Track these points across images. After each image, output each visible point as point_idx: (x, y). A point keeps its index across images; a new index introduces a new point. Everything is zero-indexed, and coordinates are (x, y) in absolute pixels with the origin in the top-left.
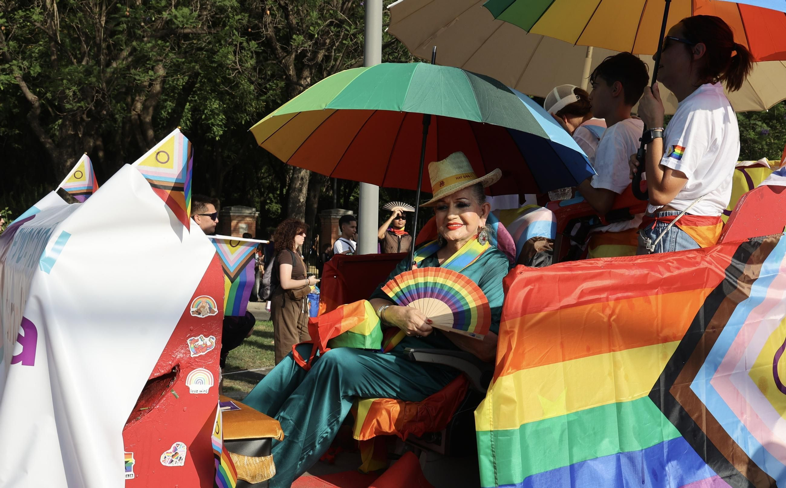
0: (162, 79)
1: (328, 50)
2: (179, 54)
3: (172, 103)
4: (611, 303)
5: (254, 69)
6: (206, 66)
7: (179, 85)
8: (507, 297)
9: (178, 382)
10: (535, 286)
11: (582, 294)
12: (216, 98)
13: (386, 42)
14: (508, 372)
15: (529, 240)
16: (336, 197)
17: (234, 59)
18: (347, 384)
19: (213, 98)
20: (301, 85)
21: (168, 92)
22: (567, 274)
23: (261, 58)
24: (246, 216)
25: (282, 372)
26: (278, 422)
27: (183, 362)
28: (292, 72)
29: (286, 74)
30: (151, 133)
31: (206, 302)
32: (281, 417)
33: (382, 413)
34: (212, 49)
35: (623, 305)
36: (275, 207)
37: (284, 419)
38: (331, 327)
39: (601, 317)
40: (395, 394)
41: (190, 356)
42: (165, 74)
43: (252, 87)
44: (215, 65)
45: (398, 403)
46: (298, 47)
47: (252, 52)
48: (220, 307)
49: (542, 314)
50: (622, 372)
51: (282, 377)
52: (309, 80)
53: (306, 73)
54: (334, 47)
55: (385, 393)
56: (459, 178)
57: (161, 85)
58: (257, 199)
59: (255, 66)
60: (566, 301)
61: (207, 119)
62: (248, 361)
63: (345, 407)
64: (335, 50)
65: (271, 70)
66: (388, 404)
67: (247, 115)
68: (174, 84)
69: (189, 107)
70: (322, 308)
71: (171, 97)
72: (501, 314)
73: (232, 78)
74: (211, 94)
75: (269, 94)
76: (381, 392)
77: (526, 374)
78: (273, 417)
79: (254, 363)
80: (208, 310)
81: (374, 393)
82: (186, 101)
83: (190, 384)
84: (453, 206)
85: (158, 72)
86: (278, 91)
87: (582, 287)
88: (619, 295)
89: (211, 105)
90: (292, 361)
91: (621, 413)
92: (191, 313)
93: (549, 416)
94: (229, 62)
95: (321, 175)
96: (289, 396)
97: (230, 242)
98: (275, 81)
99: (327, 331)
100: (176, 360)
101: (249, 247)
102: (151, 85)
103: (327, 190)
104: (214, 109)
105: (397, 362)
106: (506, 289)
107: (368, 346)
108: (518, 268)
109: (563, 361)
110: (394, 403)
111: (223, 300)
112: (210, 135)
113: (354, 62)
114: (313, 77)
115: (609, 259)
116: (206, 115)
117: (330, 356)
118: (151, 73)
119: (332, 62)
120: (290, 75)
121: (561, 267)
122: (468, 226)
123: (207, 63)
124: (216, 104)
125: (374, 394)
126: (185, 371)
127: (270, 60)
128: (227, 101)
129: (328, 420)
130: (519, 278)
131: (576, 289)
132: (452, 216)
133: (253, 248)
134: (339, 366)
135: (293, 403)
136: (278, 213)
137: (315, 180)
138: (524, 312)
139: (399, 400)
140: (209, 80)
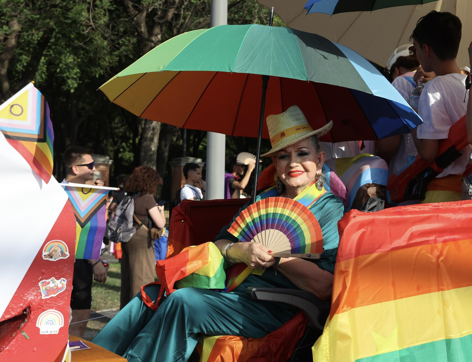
0: (18, 34)
1: (178, 8)
2: (34, 10)
3: (28, 56)
4: (439, 245)
5: (107, 26)
6: (61, 22)
7: (34, 40)
8: (342, 239)
9: (29, 323)
10: (367, 229)
11: (412, 236)
12: (71, 53)
13: (232, 2)
14: (343, 309)
15: (363, 186)
16: (185, 146)
17: (87, 16)
18: (192, 322)
19: (68, 52)
20: (152, 42)
21: (23, 46)
22: (397, 218)
23: (114, 16)
24: (100, 164)
25: (131, 312)
26: (126, 360)
27: (34, 303)
28: (143, 29)
29: (137, 31)
30: (6, 85)
31: (58, 246)
32: (129, 355)
33: (225, 350)
34: (66, 6)
35: (450, 247)
36: (128, 155)
37: (132, 357)
38: (177, 270)
39: (430, 258)
40: (237, 331)
41: (41, 298)
42: (20, 29)
43: (106, 43)
44: (69, 21)
45: (241, 339)
46: (148, 6)
47: (105, 10)
48: (71, 251)
49: (374, 255)
50: (450, 310)
51: (130, 317)
52: (159, 37)
53: (157, 30)
54: (183, 7)
55: (228, 330)
56: (299, 129)
57: (16, 39)
58: (111, 148)
59: (108, 24)
60: (397, 243)
61: (62, 72)
62: (100, 302)
63: (191, 345)
64: (184, 9)
65: (123, 27)
66: (231, 341)
67: (101, 69)
68: (29, 39)
69: (44, 61)
70: (170, 250)
71: (26, 51)
72: (336, 255)
73: (86, 34)
74: (65, 48)
75: (121, 50)
76: (225, 329)
77: (359, 311)
78: (122, 355)
79: (106, 304)
80: (60, 254)
81: (218, 330)
82: (42, 55)
83: (40, 325)
84: (294, 155)
85: (13, 27)
86: (131, 47)
87: (411, 230)
88: (447, 237)
89: (66, 59)
90: (140, 302)
91: (451, 349)
92: (43, 257)
93: (381, 352)
94: (82, 19)
95: (171, 126)
96: (137, 335)
97: (82, 189)
98: (127, 38)
99: (174, 274)
100: (27, 302)
101: (100, 194)
102: (6, 39)
103: (178, 139)
104: (68, 63)
105: (240, 302)
106: (341, 231)
107: (213, 286)
108: (352, 212)
109: (395, 299)
110: (237, 340)
111: (74, 244)
112: (65, 88)
113: (202, 21)
114: (164, 34)
115: (436, 204)
116: (61, 69)
117: (177, 295)
118: (5, 28)
119: (182, 20)
120: (142, 32)
121: (391, 211)
122: (308, 173)
123: (62, 19)
124: (70, 58)
125: (218, 332)
126: (36, 312)
127: (122, 17)
128: (82, 56)
129: (175, 357)
130: (352, 221)
131: (406, 231)
132: (294, 164)
133: (105, 195)
134: (185, 306)
135: (141, 341)
136: (131, 161)
137: (165, 130)
138: (358, 253)
139: (242, 337)
140: (64, 35)
